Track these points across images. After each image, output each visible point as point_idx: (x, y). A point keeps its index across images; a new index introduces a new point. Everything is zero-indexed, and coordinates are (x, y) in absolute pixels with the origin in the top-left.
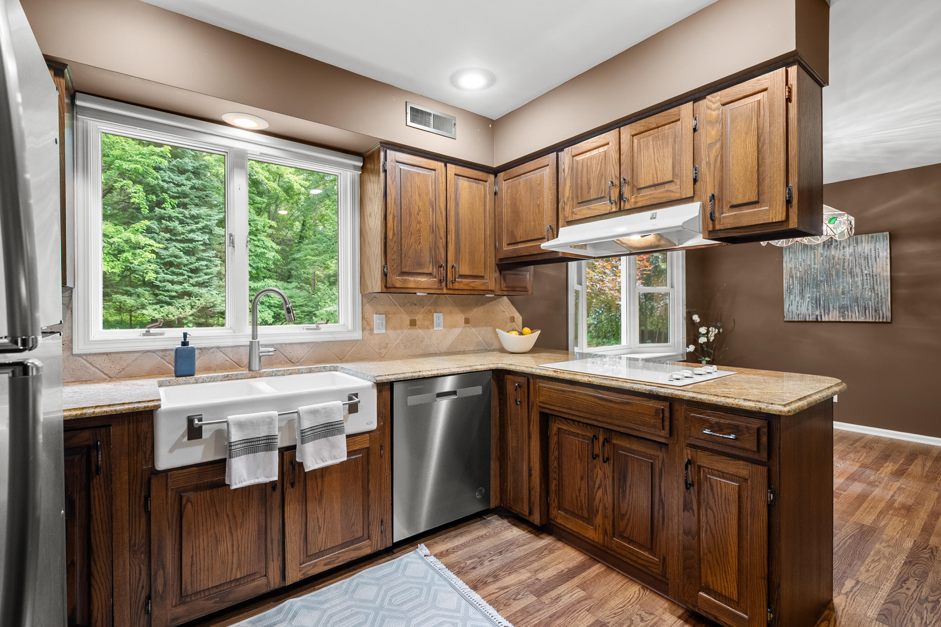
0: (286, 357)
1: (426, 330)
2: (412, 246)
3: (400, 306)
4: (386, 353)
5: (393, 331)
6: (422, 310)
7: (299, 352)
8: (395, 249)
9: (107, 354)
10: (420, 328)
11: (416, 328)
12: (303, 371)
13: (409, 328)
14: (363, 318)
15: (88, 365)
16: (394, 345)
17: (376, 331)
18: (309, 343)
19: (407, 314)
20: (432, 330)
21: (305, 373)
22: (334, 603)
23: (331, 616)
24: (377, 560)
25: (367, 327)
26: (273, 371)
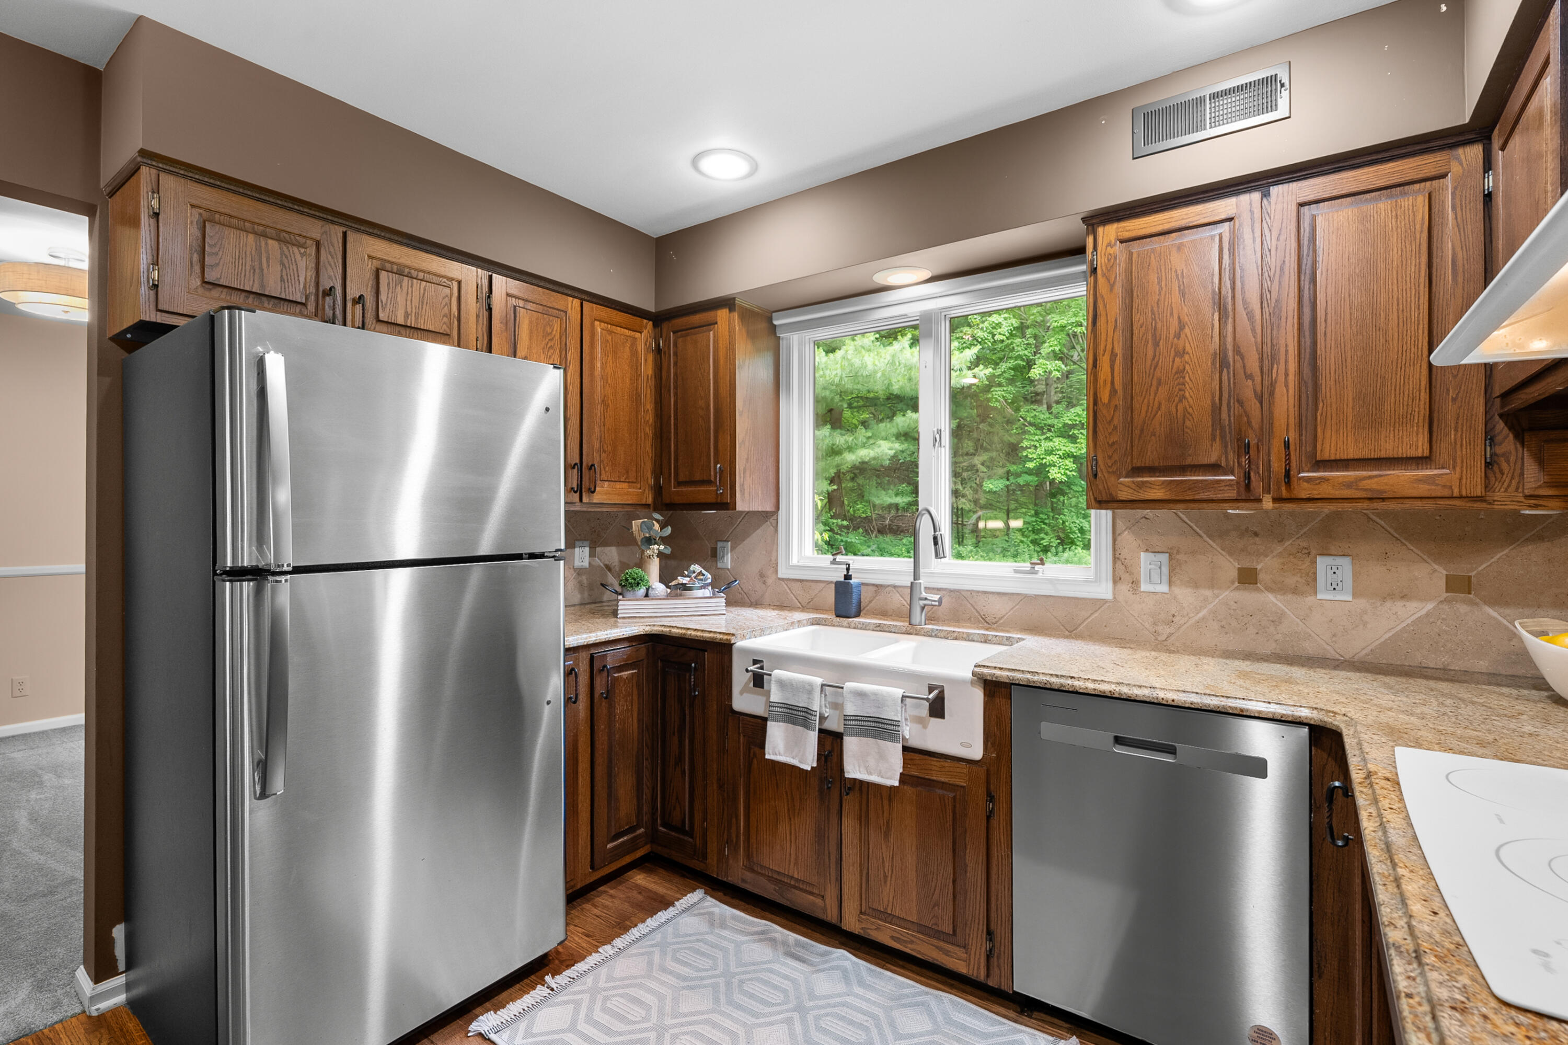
0: (978, 612)
1: (1289, 597)
2: (1159, 408)
3: (1210, 537)
4: (1171, 635)
5: (1189, 590)
6: (1280, 549)
7: (997, 608)
8: (1116, 422)
9: (801, 581)
10: (1269, 589)
11: (1258, 590)
12: (975, 639)
13: (1237, 588)
14: (1115, 559)
15: (788, 591)
16: (1192, 621)
17: (1144, 587)
18: (1013, 594)
19: (1230, 554)
20: (1310, 600)
21: (978, 641)
22: (870, 995)
23: (844, 1004)
24: (994, 1002)
25: (1125, 576)
26: (932, 630)
